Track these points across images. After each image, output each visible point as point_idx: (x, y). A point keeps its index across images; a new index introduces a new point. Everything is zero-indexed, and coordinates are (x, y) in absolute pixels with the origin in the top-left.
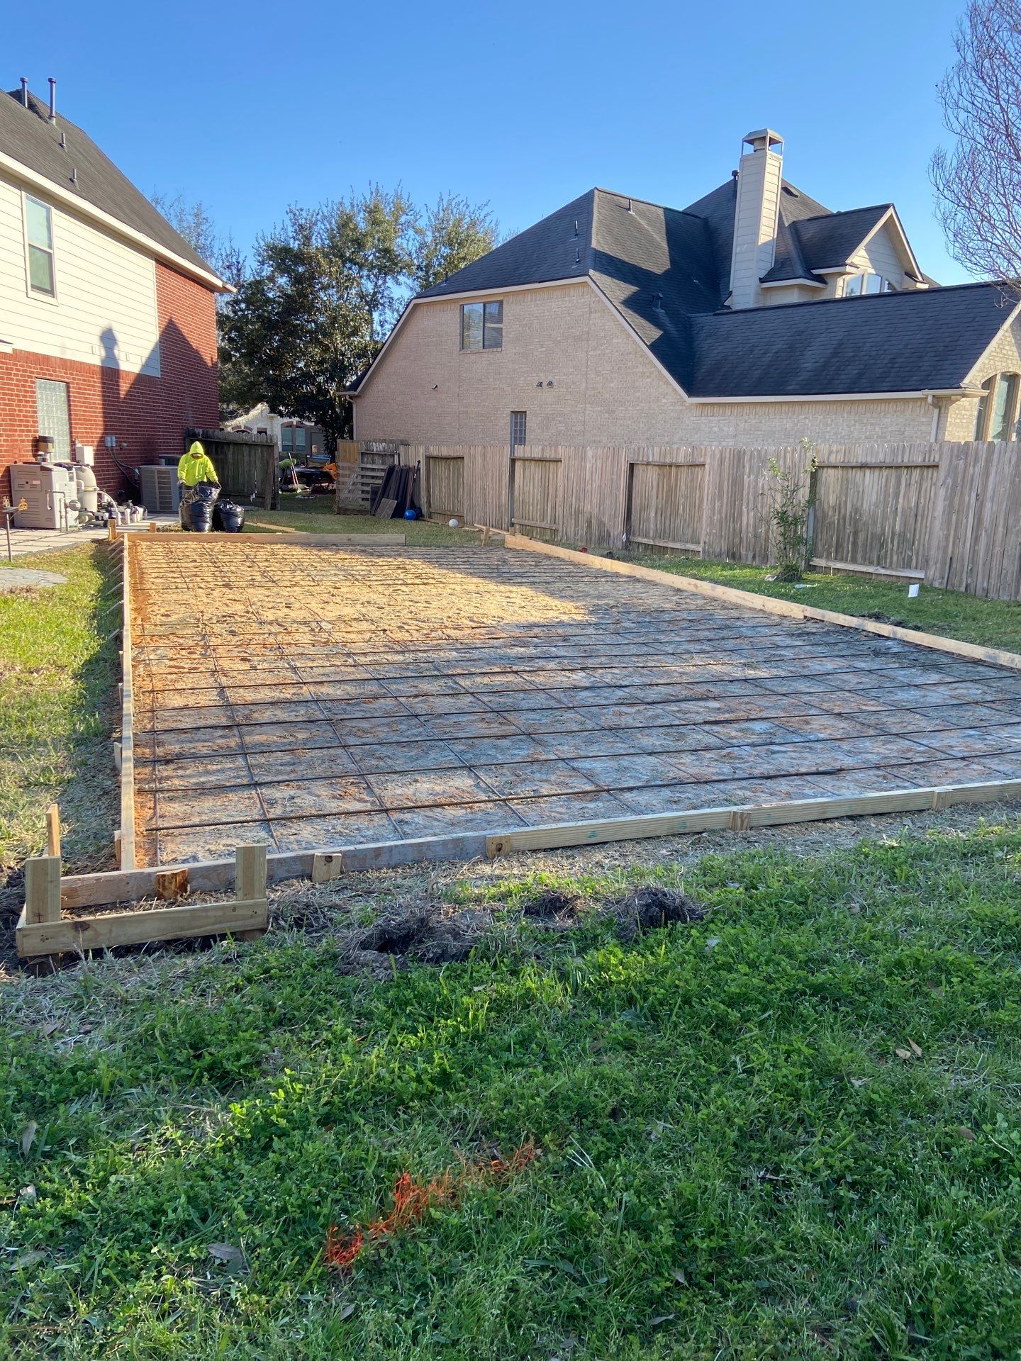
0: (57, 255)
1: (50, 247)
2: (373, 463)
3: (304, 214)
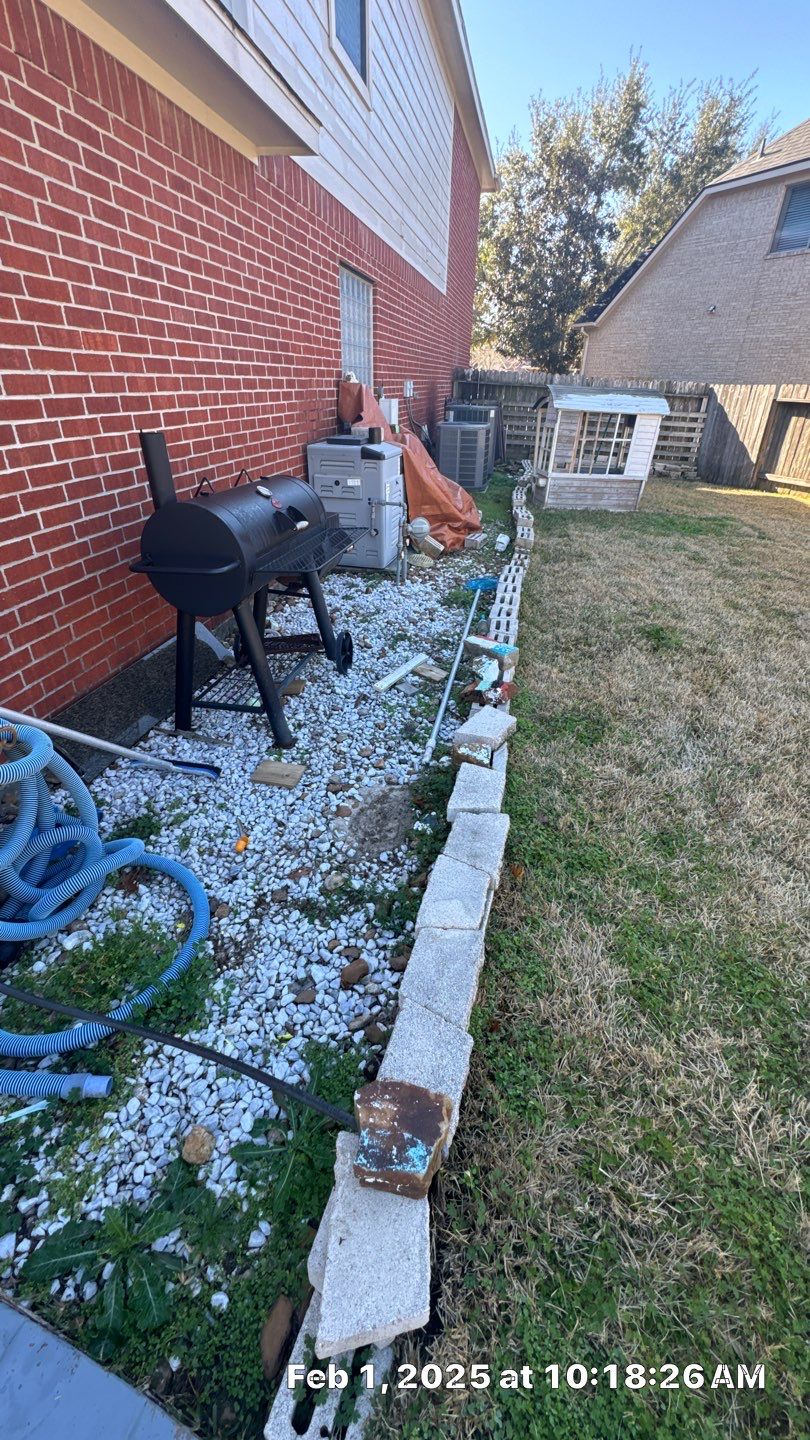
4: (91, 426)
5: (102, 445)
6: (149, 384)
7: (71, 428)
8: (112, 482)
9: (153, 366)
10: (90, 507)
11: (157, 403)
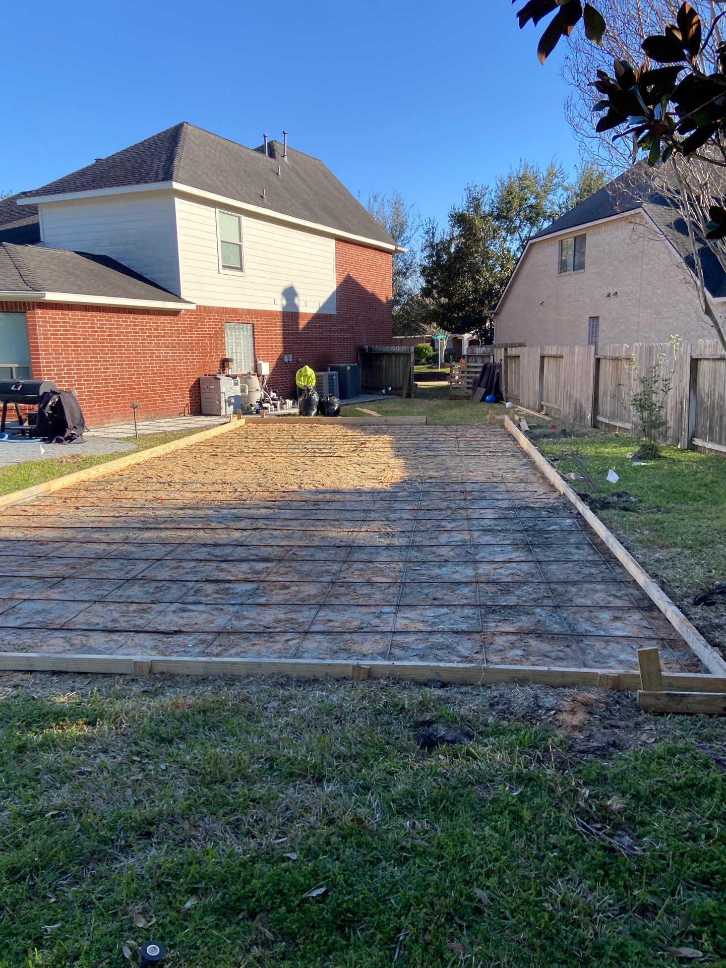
0: (245, 245)
1: (241, 241)
2: (476, 362)
3: (477, 189)
4: (125, 368)
5: (127, 371)
6: (141, 360)
7: (121, 368)
8: (128, 378)
9: (142, 357)
10: (122, 382)
11: (142, 364)
